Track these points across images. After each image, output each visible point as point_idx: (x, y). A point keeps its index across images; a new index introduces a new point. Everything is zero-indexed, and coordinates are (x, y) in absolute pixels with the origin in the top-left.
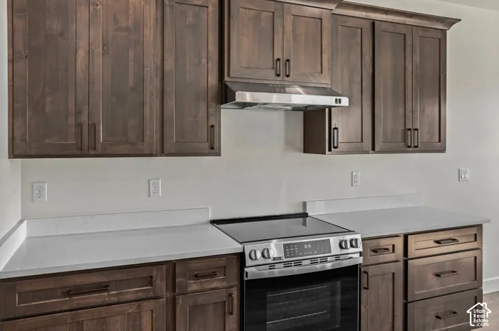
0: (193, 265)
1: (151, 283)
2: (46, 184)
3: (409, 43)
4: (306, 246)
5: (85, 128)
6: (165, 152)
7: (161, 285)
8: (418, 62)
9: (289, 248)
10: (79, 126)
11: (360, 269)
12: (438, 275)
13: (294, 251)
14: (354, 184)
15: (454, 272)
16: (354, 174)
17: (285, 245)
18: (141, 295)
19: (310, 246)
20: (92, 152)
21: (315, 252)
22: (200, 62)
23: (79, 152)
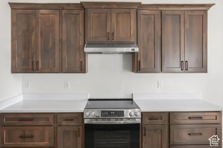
0: (64, 115)
1: (48, 120)
2: (30, 82)
3: (182, 19)
4: (112, 113)
5: (35, 62)
6: (63, 72)
7: (51, 121)
8: (188, 28)
9: (104, 113)
10: (33, 62)
11: (142, 126)
12: (189, 134)
13: (106, 114)
14: (159, 87)
15: (201, 134)
16: (159, 82)
17: (102, 111)
18: (44, 124)
19: (114, 113)
20: (37, 71)
21: (116, 116)
22: (77, 36)
23: (33, 71)
